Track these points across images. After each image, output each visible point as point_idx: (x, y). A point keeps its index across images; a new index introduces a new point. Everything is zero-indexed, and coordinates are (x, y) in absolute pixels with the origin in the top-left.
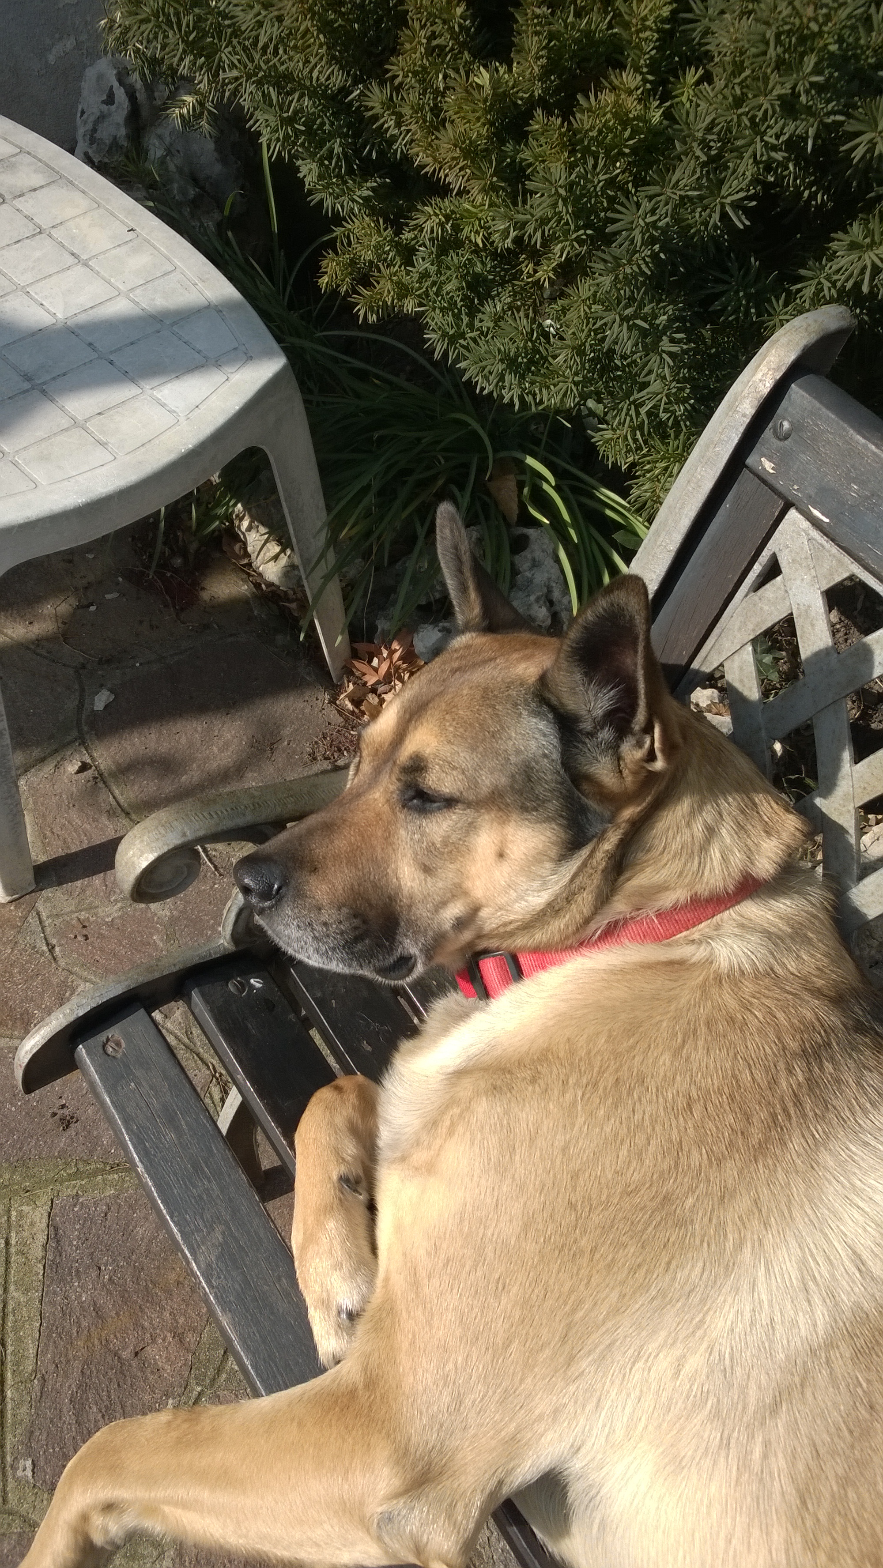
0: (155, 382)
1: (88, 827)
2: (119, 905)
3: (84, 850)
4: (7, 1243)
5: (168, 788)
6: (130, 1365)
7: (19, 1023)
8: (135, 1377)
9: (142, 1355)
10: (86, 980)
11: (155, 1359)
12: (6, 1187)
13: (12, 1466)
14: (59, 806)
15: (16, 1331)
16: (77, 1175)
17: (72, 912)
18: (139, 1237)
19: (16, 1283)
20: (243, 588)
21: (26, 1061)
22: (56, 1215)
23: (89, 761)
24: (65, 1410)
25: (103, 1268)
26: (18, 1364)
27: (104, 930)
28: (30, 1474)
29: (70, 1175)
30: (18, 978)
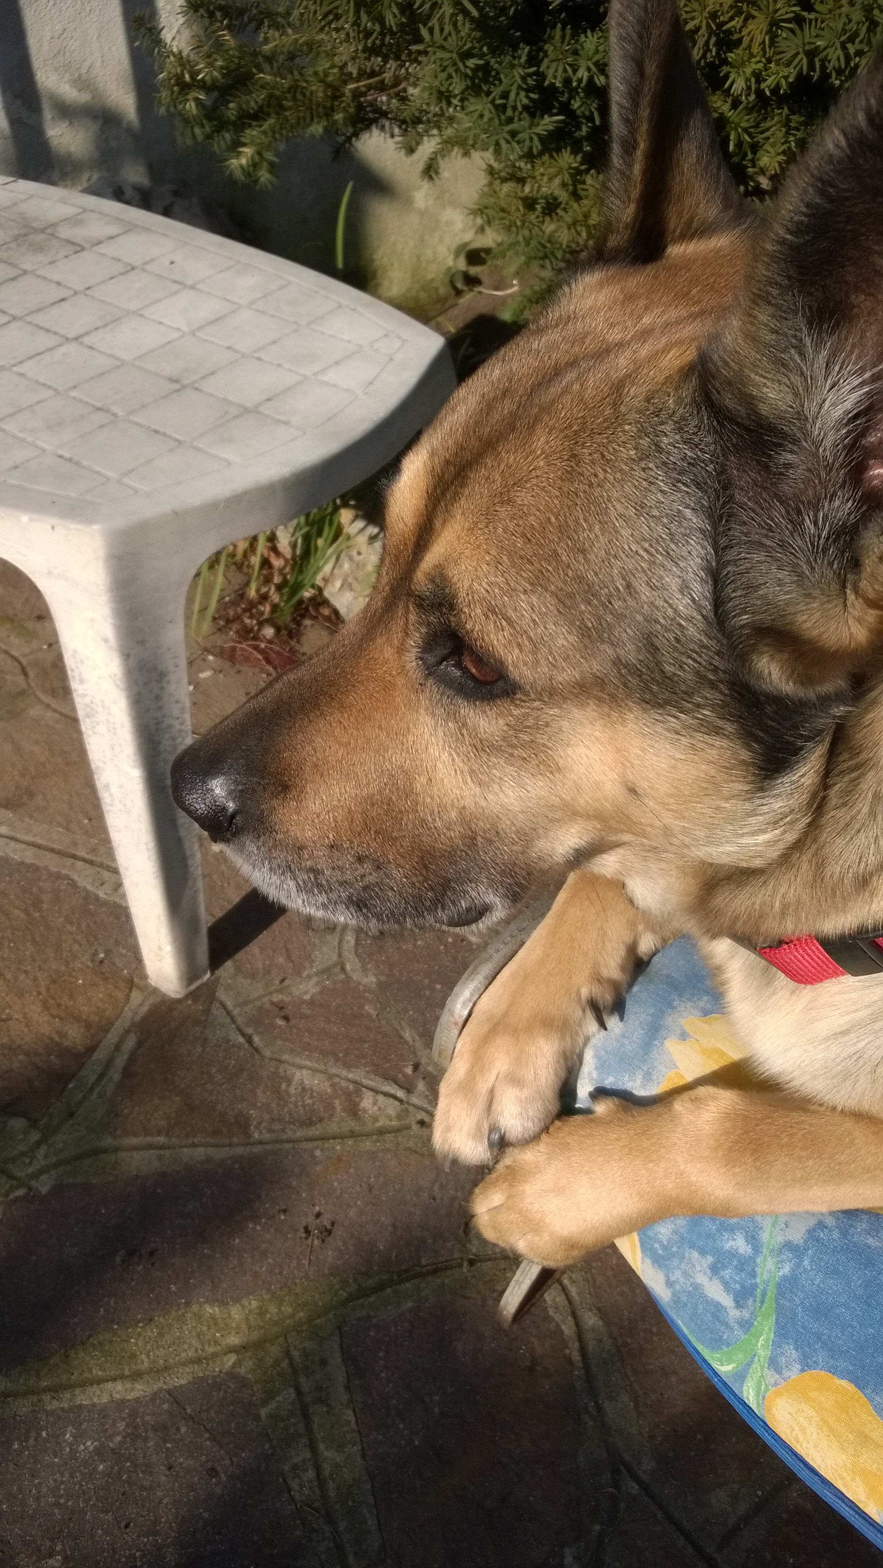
2: (314, 979)
4: (299, 1393)
6: (500, 1515)
10: (301, 1067)
11: (529, 1502)
12: (276, 1323)
16: (360, 1291)
19: (324, 1440)
22: (349, 1345)
27: (305, 1010)
29: (350, 1294)
30: (219, 1077)
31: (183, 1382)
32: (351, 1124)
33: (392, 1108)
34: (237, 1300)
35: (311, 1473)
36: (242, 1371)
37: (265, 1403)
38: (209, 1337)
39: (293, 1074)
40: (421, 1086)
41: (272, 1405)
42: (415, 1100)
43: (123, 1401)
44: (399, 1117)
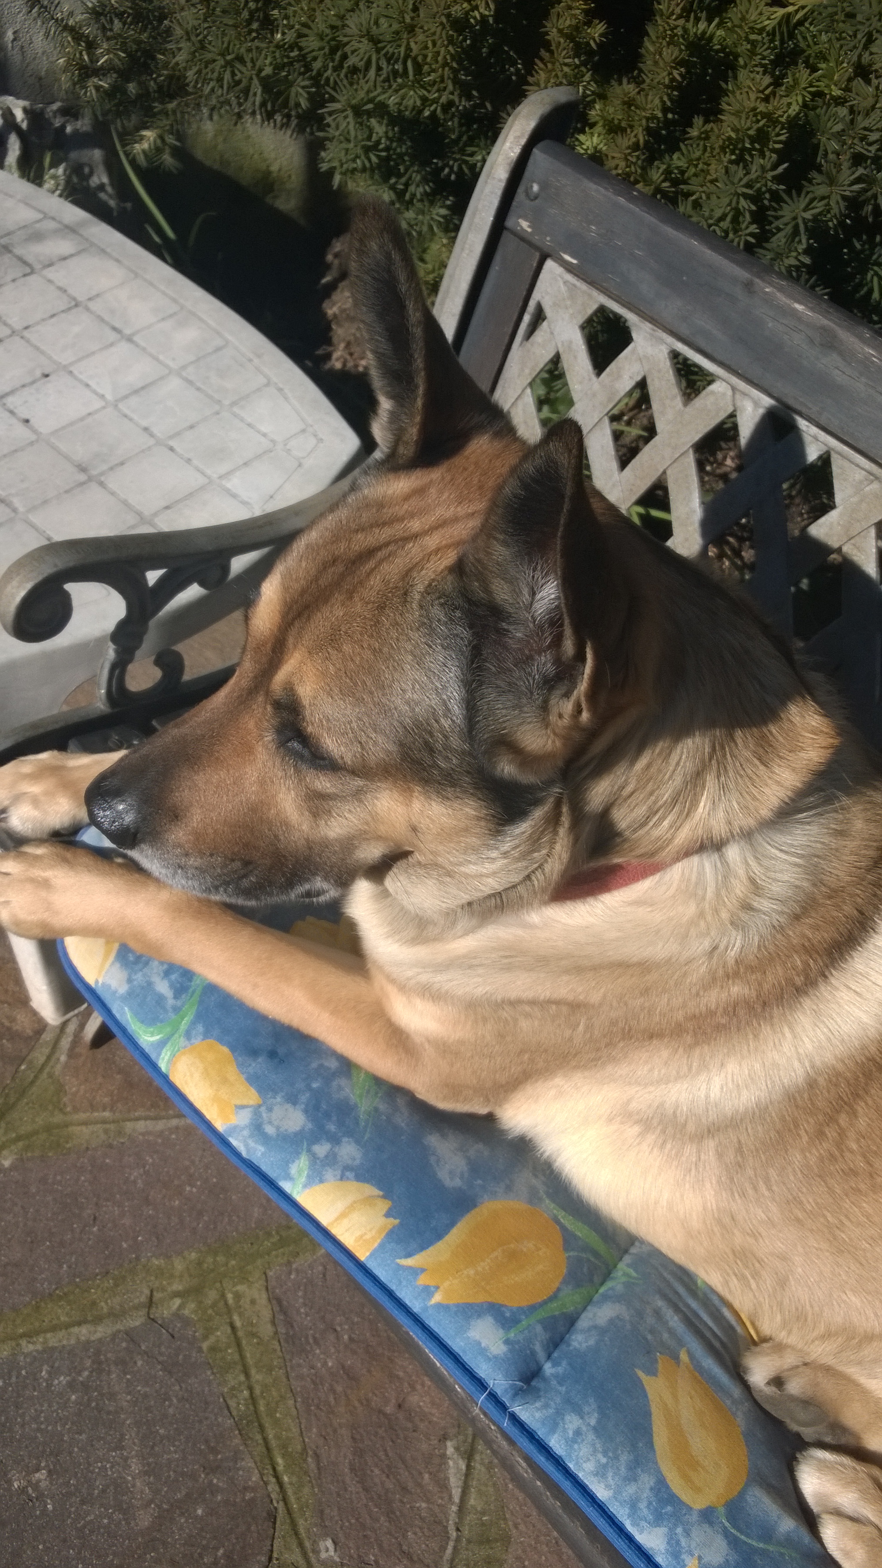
4: (233, 1327)
6: (397, 1418)
8: (406, 1429)
9: (406, 1405)
11: (420, 1407)
12: (212, 1271)
13: (313, 1550)
15: (271, 1414)
16: (283, 1243)
19: (256, 1366)
22: (274, 1288)
24: (348, 1480)
25: (338, 1329)
26: (284, 1446)
28: (333, 1553)
29: (275, 1245)
31: (137, 1323)
34: (178, 1253)
35: (246, 1393)
36: (186, 1312)
37: (206, 1337)
38: (157, 1284)
41: (212, 1339)
43: (88, 1342)
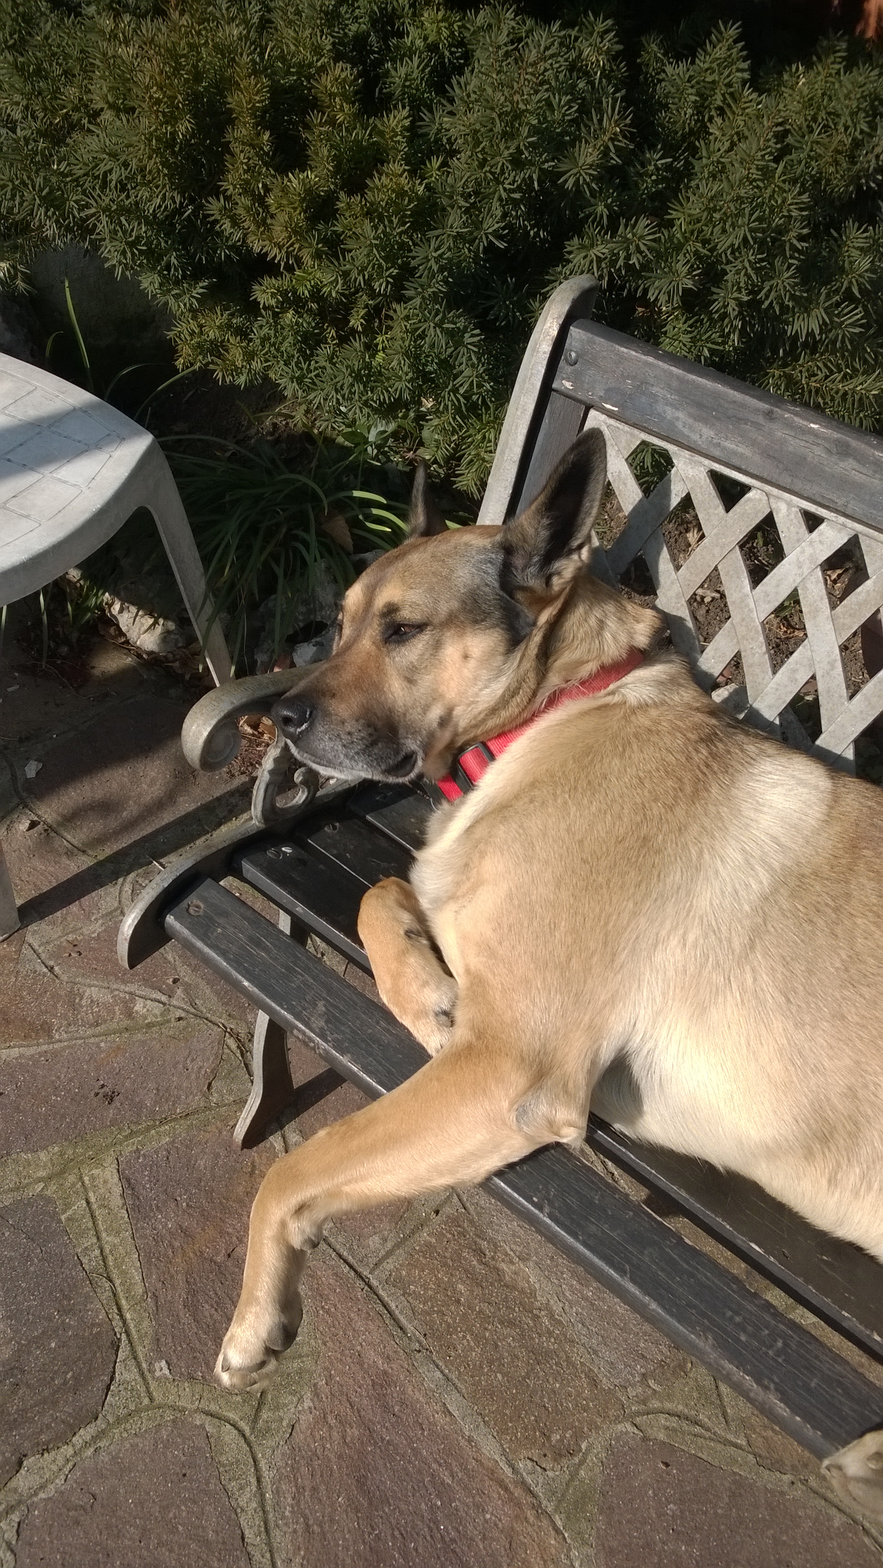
0: (52, 468)
1: (52, 869)
2: (100, 922)
3: (55, 888)
4: (88, 1202)
5: (113, 823)
6: (226, 1267)
7: (41, 1032)
8: (233, 1273)
9: (234, 1254)
10: (90, 986)
12: (72, 1160)
13: (149, 1371)
14: (21, 859)
15: (118, 1267)
16: (132, 1134)
17: (60, 937)
18: (202, 1168)
19: (106, 1230)
20: (129, 660)
21: (131, 932)
22: (124, 1170)
23: (36, 819)
24: (181, 1314)
25: (178, 1198)
26: (128, 1291)
27: (94, 943)
28: (167, 1372)
29: (126, 1137)
30: (28, 998)
31: (6, 1204)
32: (126, 1022)
33: (157, 1009)
34: (45, 1148)
35: (97, 1252)
36: (49, 1193)
37: (64, 1211)
38: (25, 1173)
39: (84, 992)
40: (179, 992)
41: (69, 1212)
42: (174, 1002)
44: (162, 1015)
